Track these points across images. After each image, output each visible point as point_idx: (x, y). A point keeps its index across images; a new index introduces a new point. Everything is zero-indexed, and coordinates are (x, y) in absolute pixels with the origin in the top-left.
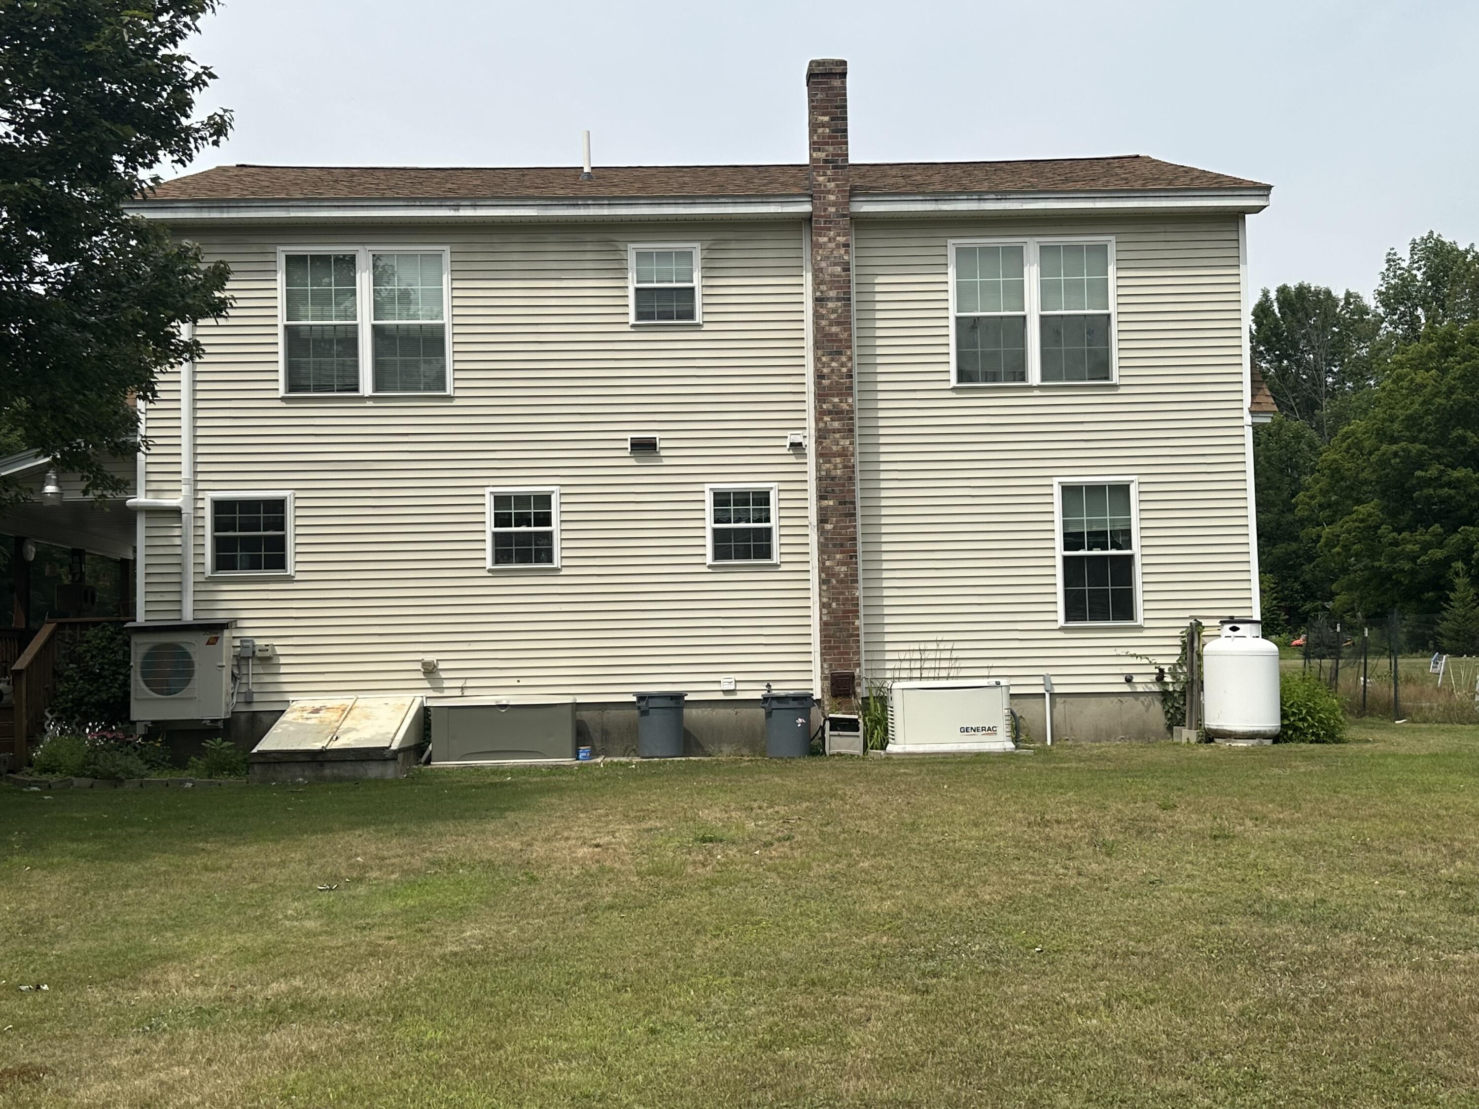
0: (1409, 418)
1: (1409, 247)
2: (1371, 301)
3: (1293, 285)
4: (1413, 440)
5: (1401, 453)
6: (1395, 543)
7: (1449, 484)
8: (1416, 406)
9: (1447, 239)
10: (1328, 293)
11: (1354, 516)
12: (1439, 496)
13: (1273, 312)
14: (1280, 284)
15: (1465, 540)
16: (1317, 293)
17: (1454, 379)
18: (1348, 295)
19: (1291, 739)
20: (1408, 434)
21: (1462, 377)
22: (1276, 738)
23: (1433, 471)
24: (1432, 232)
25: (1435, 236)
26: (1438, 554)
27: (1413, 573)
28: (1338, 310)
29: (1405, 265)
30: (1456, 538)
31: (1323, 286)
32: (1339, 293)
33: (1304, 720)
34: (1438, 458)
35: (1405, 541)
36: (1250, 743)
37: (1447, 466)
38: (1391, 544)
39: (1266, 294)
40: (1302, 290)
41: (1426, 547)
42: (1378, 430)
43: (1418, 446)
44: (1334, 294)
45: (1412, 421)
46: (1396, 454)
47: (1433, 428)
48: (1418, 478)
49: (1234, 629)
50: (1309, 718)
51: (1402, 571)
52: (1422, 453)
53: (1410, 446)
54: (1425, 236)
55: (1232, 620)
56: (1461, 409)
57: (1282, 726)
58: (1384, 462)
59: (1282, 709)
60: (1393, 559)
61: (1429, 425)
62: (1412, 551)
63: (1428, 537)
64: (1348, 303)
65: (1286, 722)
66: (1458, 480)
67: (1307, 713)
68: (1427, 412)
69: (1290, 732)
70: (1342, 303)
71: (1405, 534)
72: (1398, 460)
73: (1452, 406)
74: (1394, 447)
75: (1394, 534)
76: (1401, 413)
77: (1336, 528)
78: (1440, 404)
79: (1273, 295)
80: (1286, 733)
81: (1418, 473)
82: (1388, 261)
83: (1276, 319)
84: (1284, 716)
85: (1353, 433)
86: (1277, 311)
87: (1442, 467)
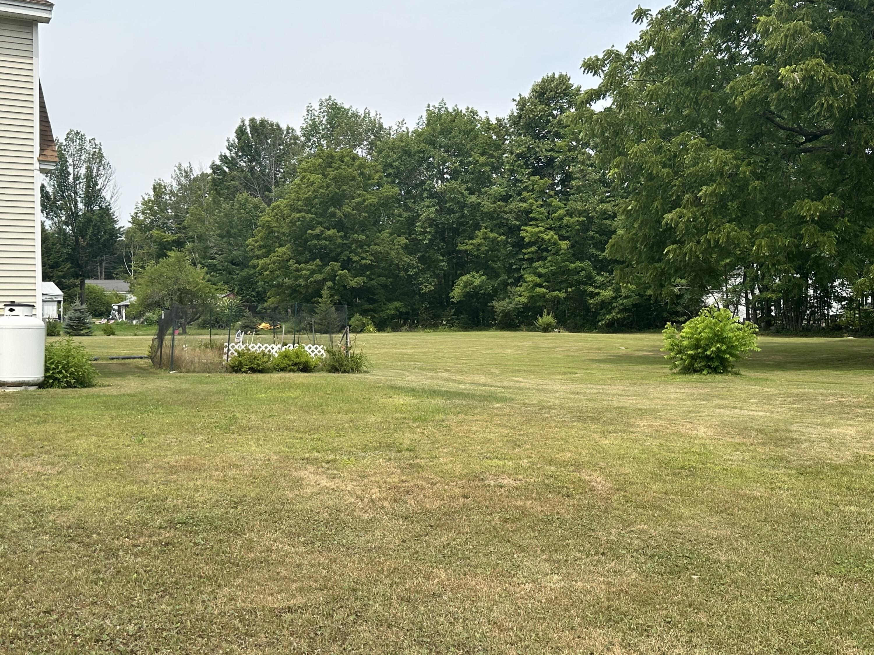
0: (306, 199)
1: (319, 104)
2: (299, 133)
3: (258, 118)
4: (309, 212)
5: (301, 219)
6: (297, 270)
7: (325, 239)
8: (310, 193)
9: (339, 103)
10: (278, 126)
11: (276, 254)
12: (320, 245)
13: (247, 133)
14: (251, 117)
15: (333, 270)
16: (272, 125)
17: (330, 180)
18: (288, 128)
19: (51, 386)
20: (305, 208)
21: (333, 179)
22: (41, 385)
23: (317, 231)
24: (330, 97)
25: (332, 99)
26: (318, 277)
27: (306, 287)
28: (283, 136)
29: (316, 114)
30: (328, 269)
31: (275, 121)
32: (284, 127)
33: (60, 372)
34: (320, 223)
35: (302, 269)
36: (19, 389)
37: (325, 228)
38: (295, 271)
39: (243, 121)
40: (263, 122)
41: (313, 273)
42: (291, 205)
43: (310, 215)
44: (281, 126)
45: (308, 201)
46: (299, 219)
47: (318, 206)
48: (309, 234)
49: (11, 310)
50: (64, 371)
51: (300, 285)
52: (312, 219)
53: (306, 215)
54: (327, 98)
55: (13, 304)
56: (333, 196)
57: (46, 377)
58: (293, 222)
59: (45, 366)
60: (296, 279)
61: (316, 204)
62: (305, 274)
63: (314, 267)
64: (288, 133)
65: (48, 374)
66: (330, 236)
67: (62, 367)
68: (316, 197)
69: (51, 381)
70: (285, 132)
71: (303, 265)
72: (300, 223)
73: (328, 194)
74: (298, 215)
75: (297, 265)
76: (303, 197)
77: (267, 260)
78: (322, 193)
79: (247, 123)
80: (48, 382)
81: (309, 231)
82: (308, 111)
83: (248, 137)
84: (47, 370)
85: (278, 206)
86: (249, 132)
87: (323, 229)
